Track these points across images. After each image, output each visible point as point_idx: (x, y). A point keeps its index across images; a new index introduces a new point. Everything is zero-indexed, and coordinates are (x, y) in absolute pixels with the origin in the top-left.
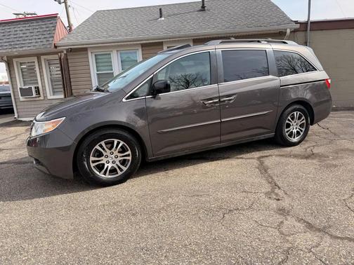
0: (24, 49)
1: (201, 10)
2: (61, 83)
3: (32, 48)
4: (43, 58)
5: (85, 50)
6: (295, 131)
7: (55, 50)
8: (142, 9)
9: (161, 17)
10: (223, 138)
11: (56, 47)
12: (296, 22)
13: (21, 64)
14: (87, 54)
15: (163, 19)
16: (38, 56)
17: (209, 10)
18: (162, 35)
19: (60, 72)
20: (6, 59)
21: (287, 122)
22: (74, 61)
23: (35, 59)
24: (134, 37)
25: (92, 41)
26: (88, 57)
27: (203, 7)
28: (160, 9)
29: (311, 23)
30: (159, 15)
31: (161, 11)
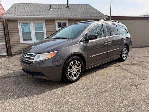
1: (67, 8)
2: (4, 37)
5: (16, 21)
8: (39, 5)
9: (51, 9)
11: (0, 18)
14: (17, 23)
15: (52, 10)
18: (55, 16)
19: (3, 31)
21: (123, 52)
22: (11, 26)
24: (42, 16)
25: (20, 17)
26: (18, 25)
27: (68, 7)
29: (111, 17)
30: (50, 8)
31: (51, 6)
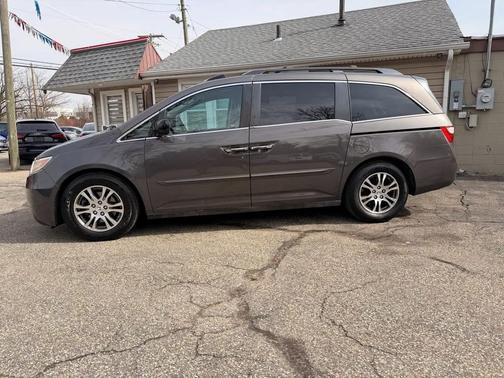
0: (107, 80)
1: (337, 26)
3: (114, 79)
4: (130, 90)
5: (176, 81)
6: (378, 201)
7: (141, 81)
9: (278, 37)
10: (255, 199)
11: (141, 78)
12: (467, 39)
13: (109, 98)
14: (177, 86)
15: (281, 39)
16: (126, 88)
17: (348, 25)
20: (92, 91)
21: (363, 185)
23: (122, 93)
27: (341, 21)
28: (278, 27)
29: (494, 39)
30: (275, 34)
31: (278, 29)
